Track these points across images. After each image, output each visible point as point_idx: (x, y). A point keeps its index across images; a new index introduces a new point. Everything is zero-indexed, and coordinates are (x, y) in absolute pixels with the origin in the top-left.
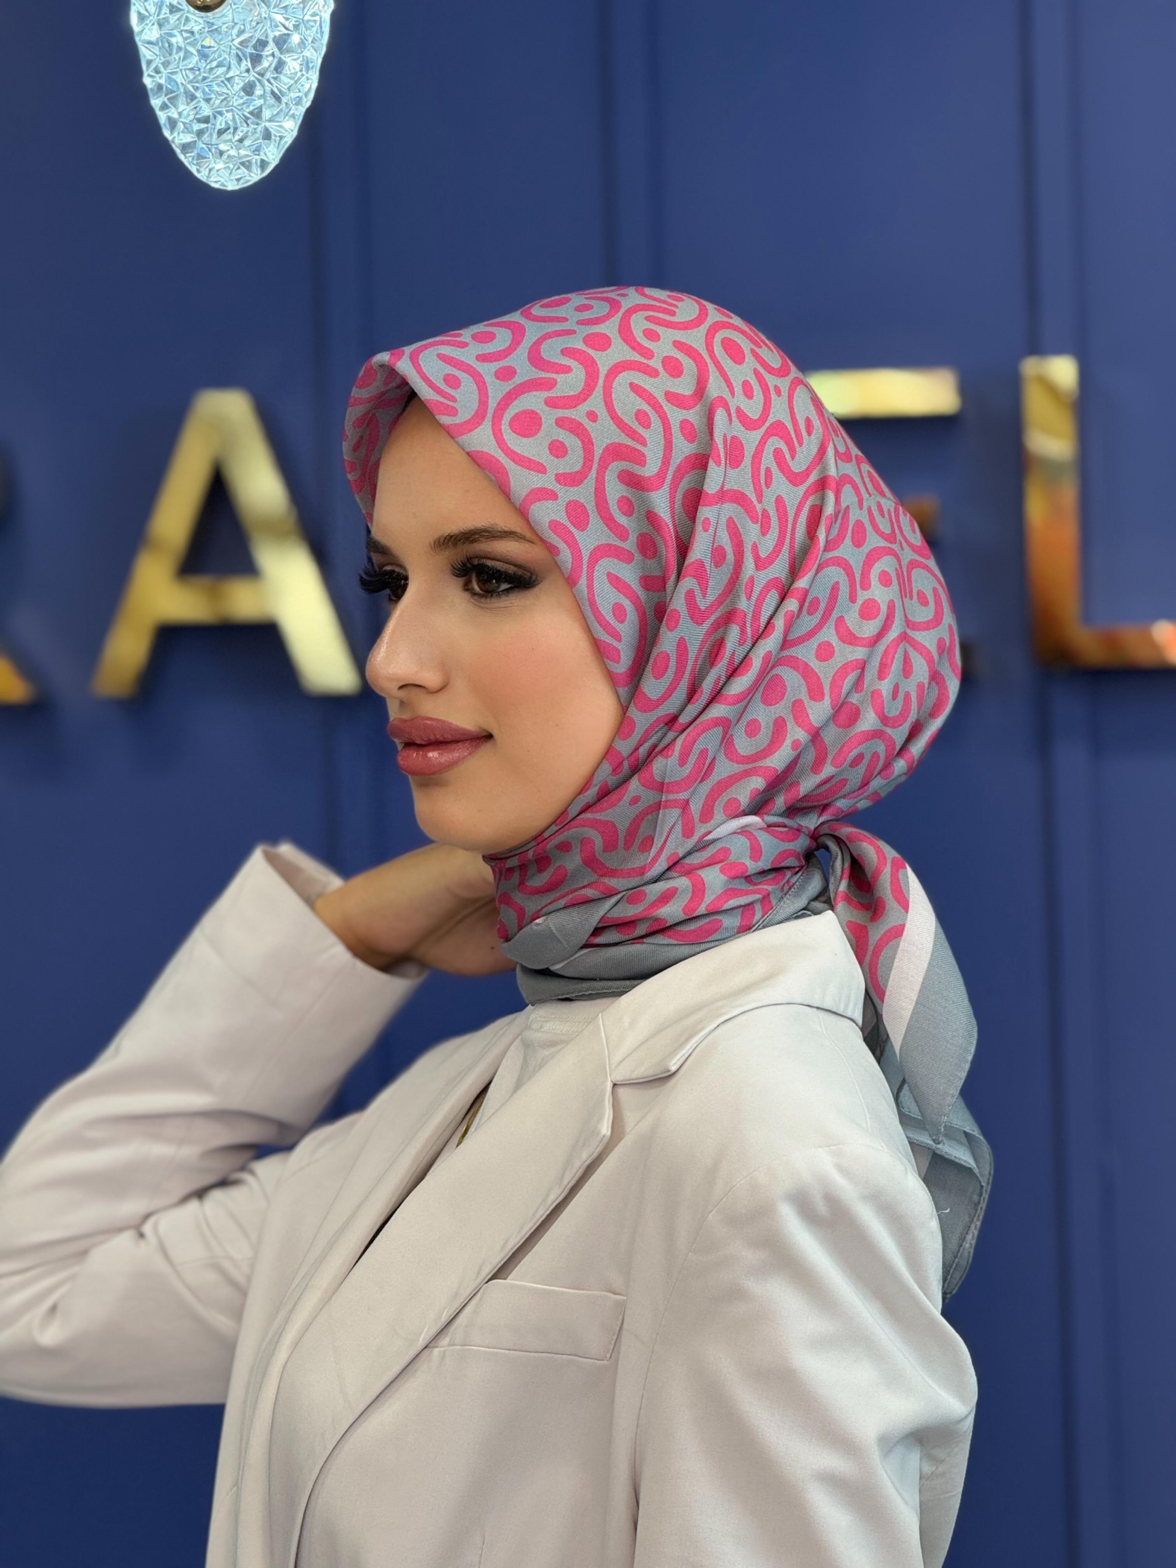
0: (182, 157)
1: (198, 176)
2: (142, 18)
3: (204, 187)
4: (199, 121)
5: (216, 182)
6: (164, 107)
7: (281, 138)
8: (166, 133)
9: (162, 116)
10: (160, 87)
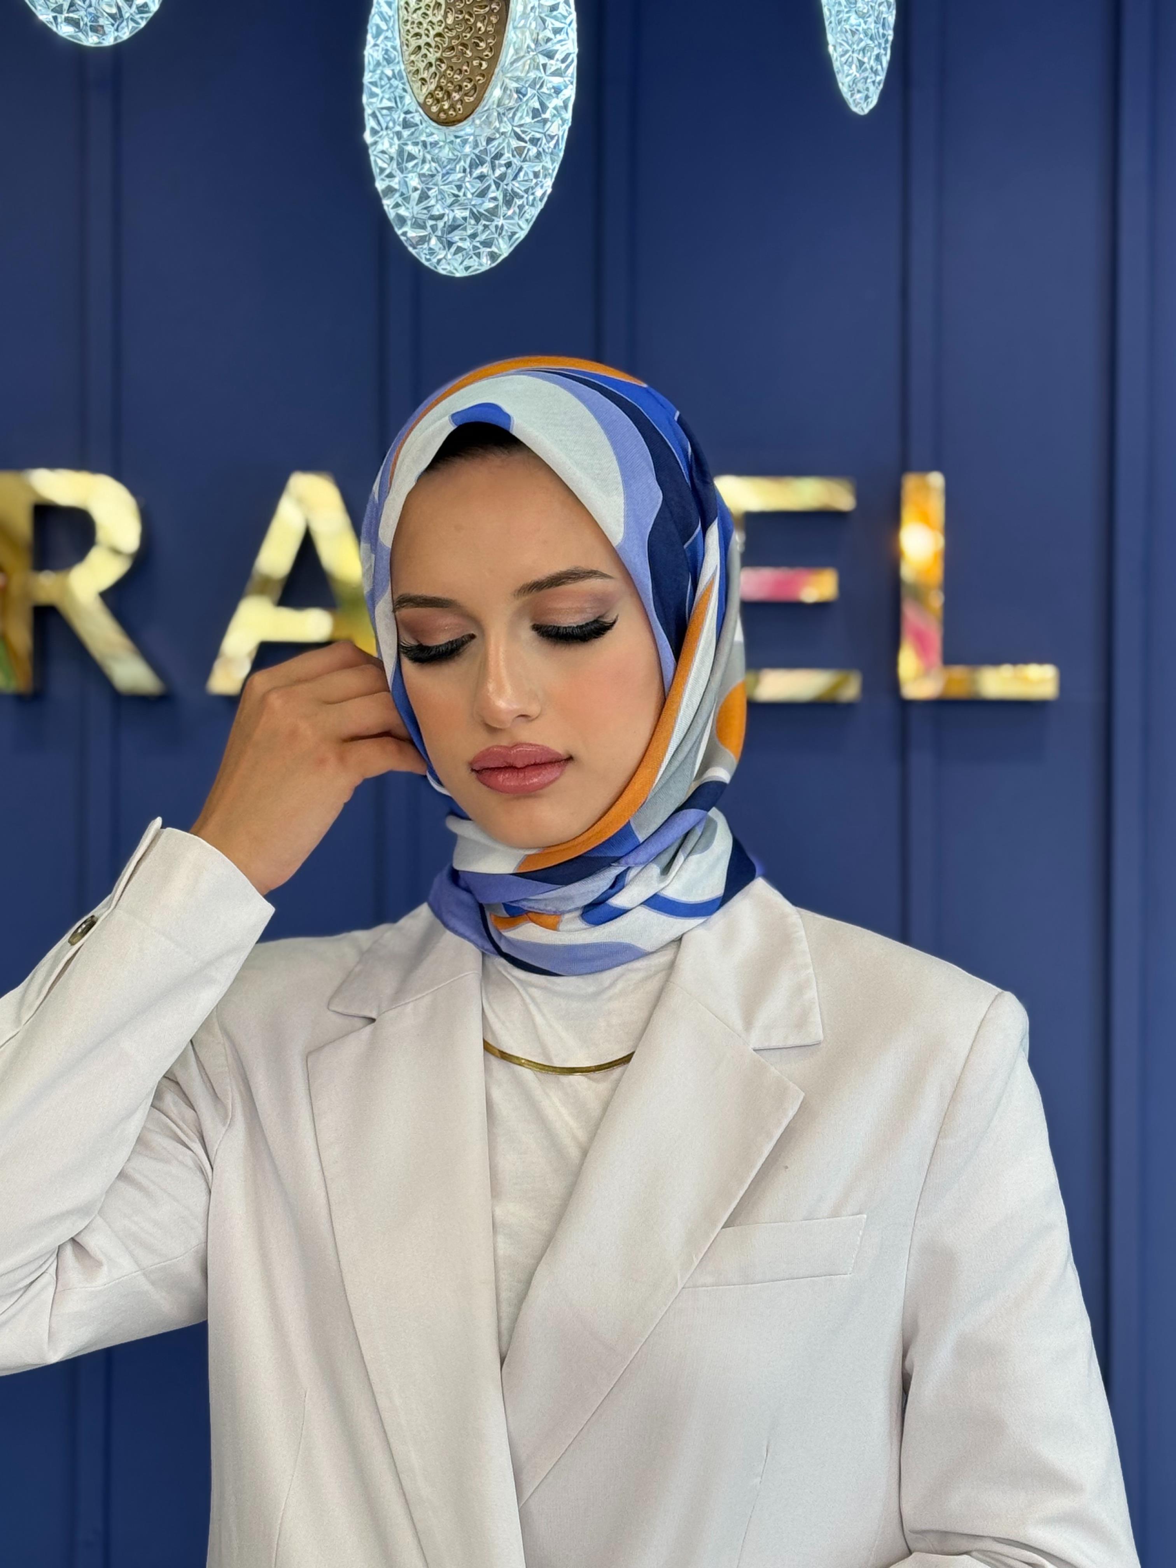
0: (410, 249)
1: (427, 264)
2: (374, 132)
3: (433, 275)
4: (432, 218)
5: (444, 269)
6: (397, 205)
7: (514, 234)
8: (396, 229)
9: (391, 214)
10: (390, 190)
